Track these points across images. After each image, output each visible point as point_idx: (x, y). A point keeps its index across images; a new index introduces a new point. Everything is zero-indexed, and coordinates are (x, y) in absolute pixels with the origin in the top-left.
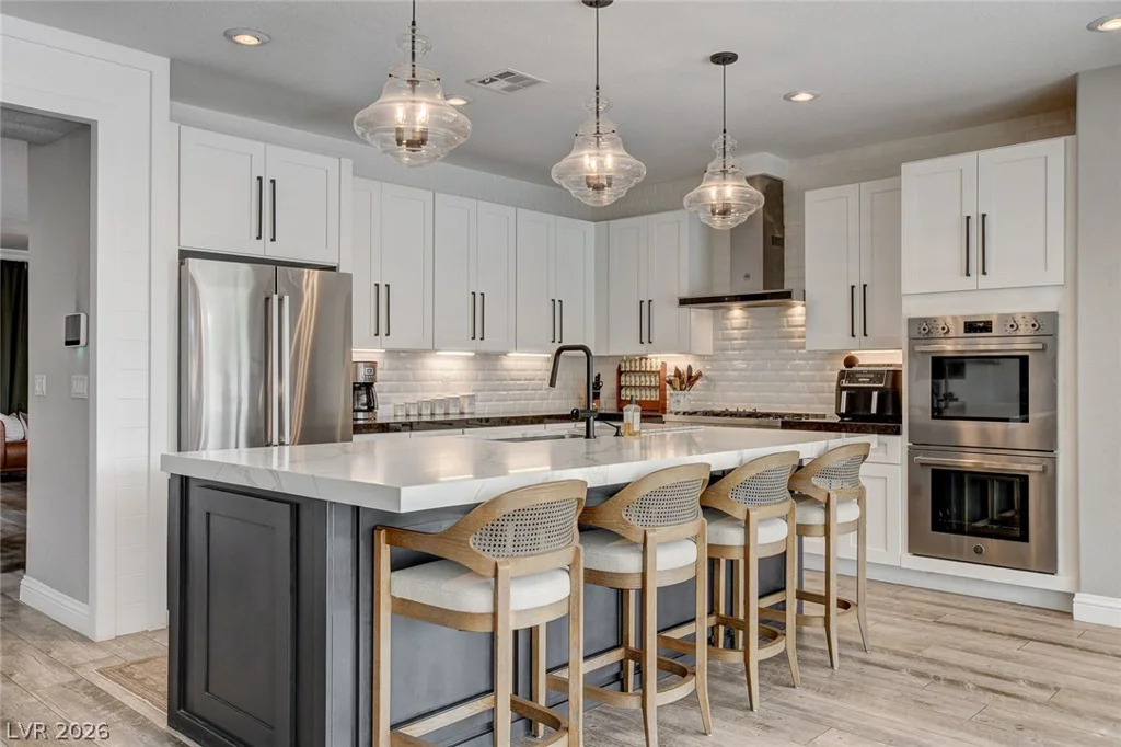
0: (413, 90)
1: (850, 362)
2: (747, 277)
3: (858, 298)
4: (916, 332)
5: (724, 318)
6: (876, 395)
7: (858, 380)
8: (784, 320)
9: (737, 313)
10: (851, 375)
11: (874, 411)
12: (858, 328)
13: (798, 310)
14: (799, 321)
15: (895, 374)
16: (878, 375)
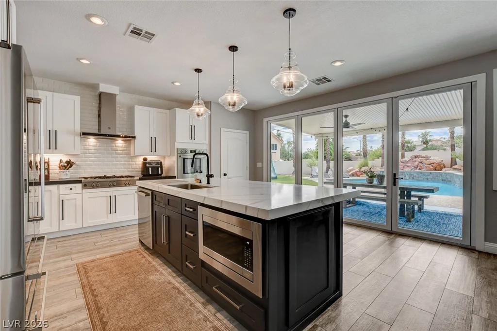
0: (290, 69)
1: (145, 159)
2: (109, 128)
3: (153, 141)
4: (179, 152)
5: (84, 141)
6: (159, 168)
7: (152, 165)
8: (114, 144)
9: (92, 140)
10: (150, 163)
11: (160, 173)
12: (153, 149)
13: (120, 142)
14: (120, 145)
15: (161, 162)
16: (158, 163)
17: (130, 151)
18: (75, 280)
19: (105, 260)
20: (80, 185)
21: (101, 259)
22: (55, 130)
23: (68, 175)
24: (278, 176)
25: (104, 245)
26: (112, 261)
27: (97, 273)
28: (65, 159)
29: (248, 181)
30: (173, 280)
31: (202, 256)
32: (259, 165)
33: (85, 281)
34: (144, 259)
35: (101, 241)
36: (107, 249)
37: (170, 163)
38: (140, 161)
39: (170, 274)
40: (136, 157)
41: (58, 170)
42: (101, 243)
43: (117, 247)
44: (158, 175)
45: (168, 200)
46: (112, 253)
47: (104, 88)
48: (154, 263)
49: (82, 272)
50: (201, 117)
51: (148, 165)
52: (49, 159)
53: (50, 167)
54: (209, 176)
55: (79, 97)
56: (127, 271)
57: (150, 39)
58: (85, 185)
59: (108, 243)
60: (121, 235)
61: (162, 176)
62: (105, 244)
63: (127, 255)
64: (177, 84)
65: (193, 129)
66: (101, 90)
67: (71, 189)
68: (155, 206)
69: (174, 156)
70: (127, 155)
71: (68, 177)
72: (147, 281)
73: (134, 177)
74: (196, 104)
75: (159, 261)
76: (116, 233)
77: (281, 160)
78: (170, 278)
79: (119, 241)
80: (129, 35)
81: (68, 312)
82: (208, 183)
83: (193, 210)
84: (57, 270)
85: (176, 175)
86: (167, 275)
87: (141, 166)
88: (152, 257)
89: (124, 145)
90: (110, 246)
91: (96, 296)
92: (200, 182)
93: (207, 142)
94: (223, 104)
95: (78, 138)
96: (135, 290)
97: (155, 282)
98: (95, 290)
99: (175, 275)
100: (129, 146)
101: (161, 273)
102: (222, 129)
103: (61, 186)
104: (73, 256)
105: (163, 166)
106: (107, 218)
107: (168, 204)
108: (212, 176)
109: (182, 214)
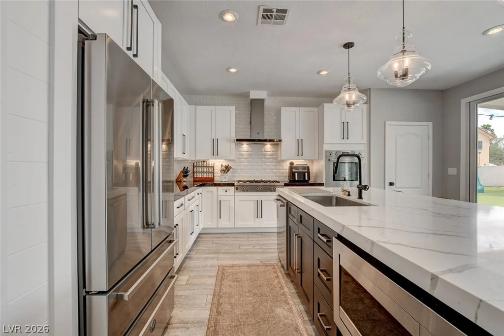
1: (292, 164)
2: (258, 133)
3: (300, 143)
4: (328, 155)
5: (240, 147)
6: (306, 174)
7: (298, 169)
8: (263, 149)
9: (245, 146)
10: (296, 168)
11: (306, 179)
12: (300, 153)
13: (268, 146)
14: (269, 150)
15: (308, 167)
16: (304, 168)
17: (277, 155)
18: (211, 284)
19: (242, 269)
20: (232, 188)
21: (239, 266)
22: (217, 138)
23: (226, 178)
24: (486, 189)
25: (247, 251)
26: (247, 272)
27: (230, 283)
28: (225, 163)
29: (431, 198)
30: (301, 327)
31: (336, 319)
32: (452, 171)
33: (217, 289)
34: (277, 280)
35: (246, 245)
36: (247, 256)
37: (319, 168)
38: (287, 166)
39: (300, 314)
40: (283, 161)
41: (220, 174)
42: (244, 247)
43: (256, 256)
44: (305, 181)
45: (301, 216)
46: (250, 262)
47: (255, 95)
48: (286, 289)
49: (220, 277)
50: (353, 107)
51: (294, 170)
52: (214, 164)
53: (215, 170)
54: (362, 188)
55: (234, 107)
56: (256, 291)
57: (283, 18)
58: (237, 189)
59: (251, 249)
60: (263, 242)
61: (310, 182)
62: (248, 249)
63: (262, 269)
64: (324, 73)
65: (345, 126)
66: (252, 97)
67: (226, 191)
68: (290, 221)
69: (322, 159)
70: (275, 159)
71: (227, 180)
72: (272, 314)
73: (279, 182)
74: (346, 91)
75: (292, 288)
76: (261, 239)
77: (491, 165)
78: (299, 322)
79: (261, 248)
80: (262, 23)
81: (193, 322)
82: (360, 197)
83: (327, 241)
84: (204, 267)
85: (324, 182)
86: (297, 314)
87: (288, 171)
88: (287, 279)
89: (273, 149)
90: (252, 253)
91: (219, 313)
92: (349, 195)
93: (365, 141)
94: (384, 79)
95: (233, 145)
96: (257, 322)
97: (280, 321)
98: (221, 304)
99: (306, 318)
100: (277, 151)
101: (290, 310)
102: (386, 122)
103: (219, 188)
104: (220, 256)
105: (310, 171)
106: (255, 222)
107: (301, 222)
108: (365, 188)
109: (314, 241)
